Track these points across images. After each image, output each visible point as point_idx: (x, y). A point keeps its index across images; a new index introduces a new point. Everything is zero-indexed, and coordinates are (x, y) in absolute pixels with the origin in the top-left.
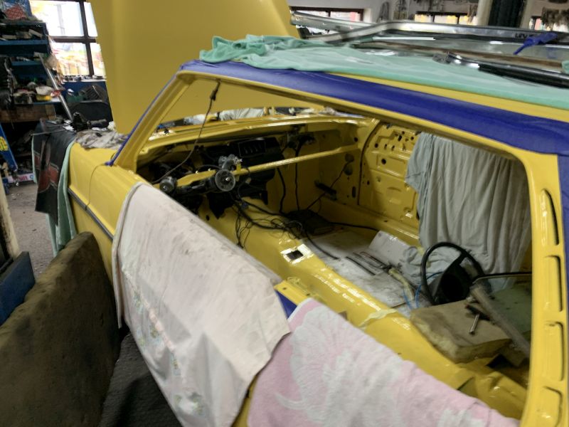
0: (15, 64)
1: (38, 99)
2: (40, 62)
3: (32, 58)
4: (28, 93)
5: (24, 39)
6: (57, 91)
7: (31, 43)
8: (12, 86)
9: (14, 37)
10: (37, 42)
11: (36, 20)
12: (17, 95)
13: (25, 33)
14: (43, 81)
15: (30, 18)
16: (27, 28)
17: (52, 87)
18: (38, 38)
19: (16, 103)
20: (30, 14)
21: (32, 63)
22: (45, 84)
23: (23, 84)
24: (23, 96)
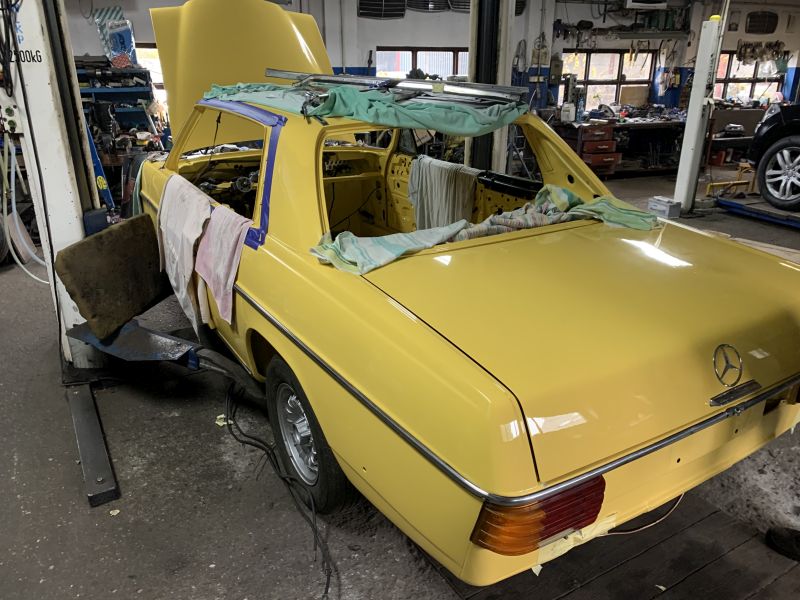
0: (118, 110)
1: (138, 143)
2: (143, 108)
3: (135, 105)
4: (128, 137)
5: (128, 87)
6: (156, 137)
7: (134, 90)
8: (114, 131)
9: (120, 84)
10: (141, 89)
11: (140, 68)
12: (118, 139)
13: (130, 80)
14: (145, 128)
15: (135, 66)
16: (132, 76)
17: (153, 133)
18: (142, 85)
19: (117, 147)
20: (135, 62)
21: (135, 110)
22: (147, 130)
23: (125, 129)
24: (124, 140)
